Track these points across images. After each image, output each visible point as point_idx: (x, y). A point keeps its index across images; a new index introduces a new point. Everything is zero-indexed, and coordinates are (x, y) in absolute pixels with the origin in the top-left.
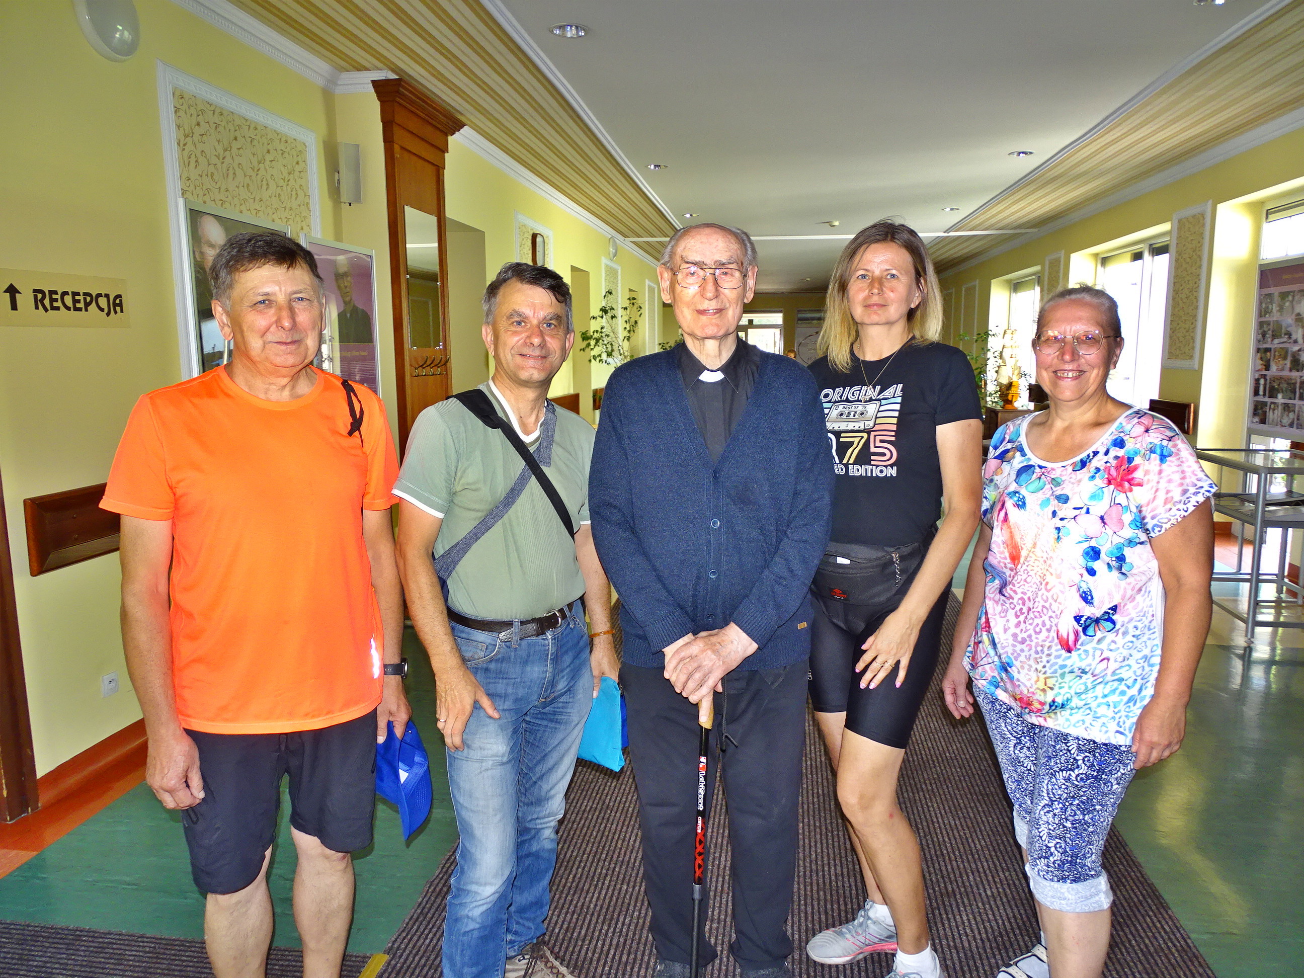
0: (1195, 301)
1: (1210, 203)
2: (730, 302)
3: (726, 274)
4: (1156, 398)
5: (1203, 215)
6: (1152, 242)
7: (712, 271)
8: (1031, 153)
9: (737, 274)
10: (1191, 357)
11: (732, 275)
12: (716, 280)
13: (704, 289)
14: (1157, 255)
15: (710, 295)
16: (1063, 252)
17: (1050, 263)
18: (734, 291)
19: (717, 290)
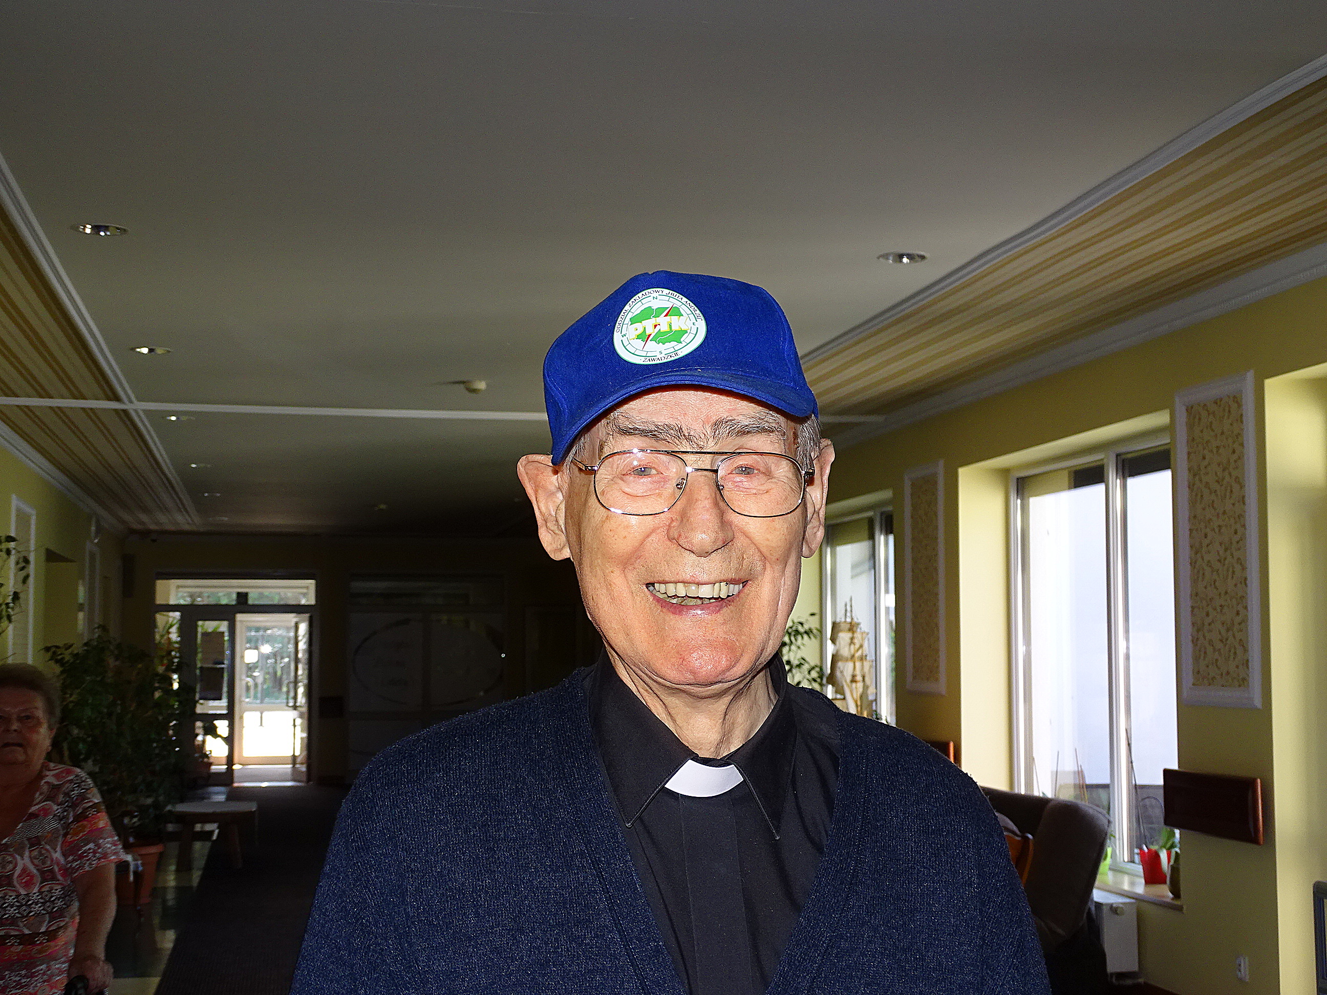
0: (1238, 568)
1: (1250, 376)
2: (764, 558)
3: (747, 471)
4: (1174, 766)
5: (1237, 400)
6: (1122, 449)
7: (706, 462)
8: (923, 257)
9: (783, 470)
10: (1243, 682)
11: (768, 474)
12: (719, 488)
13: (684, 517)
14: (1133, 474)
15: (703, 537)
16: (941, 463)
17: (913, 485)
18: (779, 523)
19: (724, 523)
